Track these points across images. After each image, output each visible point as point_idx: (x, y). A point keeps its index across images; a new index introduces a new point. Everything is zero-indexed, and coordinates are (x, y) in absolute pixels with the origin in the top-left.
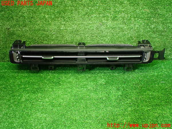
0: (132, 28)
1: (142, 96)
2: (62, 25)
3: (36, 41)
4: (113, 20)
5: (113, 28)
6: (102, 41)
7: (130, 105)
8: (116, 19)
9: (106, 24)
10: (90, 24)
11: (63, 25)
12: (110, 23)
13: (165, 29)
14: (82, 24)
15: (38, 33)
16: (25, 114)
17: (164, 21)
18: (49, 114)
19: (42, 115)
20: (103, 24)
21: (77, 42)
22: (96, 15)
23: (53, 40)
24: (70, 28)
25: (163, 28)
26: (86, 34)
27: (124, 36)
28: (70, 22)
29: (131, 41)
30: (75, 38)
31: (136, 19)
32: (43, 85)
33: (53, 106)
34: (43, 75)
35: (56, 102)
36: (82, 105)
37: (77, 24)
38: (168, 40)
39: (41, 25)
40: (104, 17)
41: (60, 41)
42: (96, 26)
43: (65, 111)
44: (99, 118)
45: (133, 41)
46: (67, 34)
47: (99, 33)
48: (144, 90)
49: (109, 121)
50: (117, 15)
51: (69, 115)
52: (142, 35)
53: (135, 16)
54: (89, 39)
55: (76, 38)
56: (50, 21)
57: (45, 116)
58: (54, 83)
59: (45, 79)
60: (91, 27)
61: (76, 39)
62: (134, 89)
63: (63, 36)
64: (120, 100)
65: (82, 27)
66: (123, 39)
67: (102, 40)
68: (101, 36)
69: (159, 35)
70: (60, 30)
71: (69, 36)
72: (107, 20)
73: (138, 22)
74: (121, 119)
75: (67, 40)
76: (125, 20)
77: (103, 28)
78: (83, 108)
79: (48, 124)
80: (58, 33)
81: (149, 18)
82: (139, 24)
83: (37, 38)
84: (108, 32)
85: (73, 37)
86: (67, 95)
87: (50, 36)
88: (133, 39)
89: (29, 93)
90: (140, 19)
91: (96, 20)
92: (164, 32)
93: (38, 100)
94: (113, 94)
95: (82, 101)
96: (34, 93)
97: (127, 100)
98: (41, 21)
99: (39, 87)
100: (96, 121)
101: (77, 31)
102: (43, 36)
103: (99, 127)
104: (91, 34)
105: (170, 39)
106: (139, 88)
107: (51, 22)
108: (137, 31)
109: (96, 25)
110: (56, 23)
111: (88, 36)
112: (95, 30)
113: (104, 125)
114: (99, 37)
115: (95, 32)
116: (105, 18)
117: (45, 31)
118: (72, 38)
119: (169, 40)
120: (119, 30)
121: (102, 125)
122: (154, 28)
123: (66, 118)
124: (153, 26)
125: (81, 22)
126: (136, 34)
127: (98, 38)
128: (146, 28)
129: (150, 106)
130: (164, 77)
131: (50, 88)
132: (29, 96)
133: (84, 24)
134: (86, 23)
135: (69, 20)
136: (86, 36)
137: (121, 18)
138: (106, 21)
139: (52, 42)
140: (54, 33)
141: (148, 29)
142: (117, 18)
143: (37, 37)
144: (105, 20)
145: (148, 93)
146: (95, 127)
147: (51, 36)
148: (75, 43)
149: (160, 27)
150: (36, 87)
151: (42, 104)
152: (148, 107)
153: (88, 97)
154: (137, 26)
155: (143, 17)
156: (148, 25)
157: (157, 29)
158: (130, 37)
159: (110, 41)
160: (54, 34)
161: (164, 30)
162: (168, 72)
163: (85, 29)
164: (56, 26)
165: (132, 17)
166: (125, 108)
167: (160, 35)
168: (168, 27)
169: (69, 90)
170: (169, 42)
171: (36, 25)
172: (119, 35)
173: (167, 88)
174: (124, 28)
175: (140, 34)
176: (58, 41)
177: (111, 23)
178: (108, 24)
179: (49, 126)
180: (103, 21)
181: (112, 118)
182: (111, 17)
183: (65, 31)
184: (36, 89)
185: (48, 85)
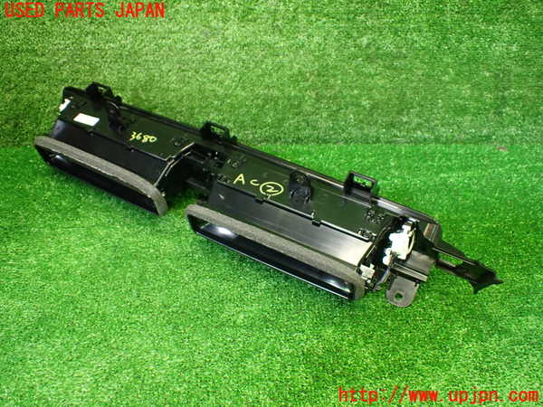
0: (303, 45)
2: (86, 35)
3: (13, 85)
4: (242, 19)
5: (245, 45)
6: (214, 86)
8: (250, 17)
9: (223, 31)
10: (174, 32)
11: (90, 36)
12: (233, 30)
13: (404, 51)
14: (148, 31)
15: (14, 58)
17: (399, 25)
19: (11, 301)
20: (213, 32)
21: (137, 87)
22: (188, 6)
24: (112, 45)
25: (397, 47)
26: (162, 62)
27: (279, 69)
28: (111, 28)
29: (302, 84)
30: (130, 74)
31: (313, 18)
32: (26, 218)
33: (47, 278)
34: (30, 188)
35: (58, 265)
36: (128, 275)
37: (133, 32)
38: (412, 82)
39: (22, 36)
40: (215, 10)
42: (194, 38)
43: (79, 292)
44: (170, 310)
45: (307, 84)
46: (106, 62)
47: (203, 60)
50: (252, 6)
51: (89, 301)
52: (335, 68)
53: (310, 9)
54: (175, 77)
55: (134, 75)
56: (48, 23)
58: (59, 211)
59: (35, 201)
60: (176, 43)
61: (133, 78)
63: (93, 70)
65: (149, 42)
66: (275, 80)
67: (213, 82)
68: (211, 69)
69: (384, 66)
70: (83, 50)
71: (113, 69)
72: (225, 21)
73: (318, 28)
74: (233, 312)
76: (278, 20)
77: (213, 43)
79: (26, 328)
80: (77, 60)
81: (351, 16)
82: (324, 34)
83: (13, 75)
84: (230, 57)
85: (123, 71)
86: (92, 248)
87: (52, 68)
88: (307, 80)
90: (324, 20)
91: (191, 20)
92: (398, 58)
93: (5, 261)
95: (134, 263)
98: (19, 25)
101: (135, 52)
102: (32, 68)
104: (179, 63)
105: (420, 80)
107: (52, 25)
109: (192, 36)
110: (68, 30)
111: (169, 68)
112: (189, 51)
113: (181, 328)
114: (205, 74)
116: (219, 13)
117: (37, 55)
118: (120, 75)
119: (415, 84)
120: (263, 53)
121: (176, 327)
122: (368, 46)
123: (77, 310)
124: (365, 41)
125: (143, 26)
126: (316, 64)
127: (202, 75)
128: (346, 46)
131: (45, 227)
133: (154, 33)
134: (159, 30)
135: (105, 21)
136: (164, 68)
137: (265, 15)
138: (221, 24)
140: (65, 60)
141: (352, 49)
142: (255, 16)
143: (15, 72)
144: (218, 20)
147: (57, 68)
148: (131, 90)
149: (388, 44)
151: (17, 272)
153: (152, 251)
154: (316, 39)
155: (332, 10)
156: (349, 36)
157: (379, 49)
158: (296, 72)
159: (237, 86)
160: (64, 62)
161: (401, 53)
162: (404, 179)
163: (160, 47)
164: (69, 39)
165: (300, 10)
166: (252, 282)
167: (388, 68)
168: (412, 44)
169: (102, 232)
170: (416, 91)
171: (6, 34)
172: (264, 66)
174: (278, 46)
175: (327, 65)
177: (235, 28)
178: (227, 32)
179: (27, 331)
180: (212, 24)
181: (207, 309)
182: (236, 12)
183: (98, 52)
184: (6, 229)
185: (41, 216)
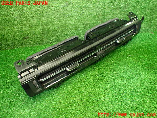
0: (98, 6)
1: (116, 72)
2: (24, 7)
6: (70, 22)
7: (108, 82)
9: (72, 3)
10: (56, 4)
11: (26, 7)
12: (76, 2)
16: (6, 114)
18: (32, 108)
19: (24, 111)
20: (69, 3)
21: (43, 24)
23: (16, 25)
24: (34, 10)
25: (125, 4)
26: (52, 15)
27: (90, 14)
29: (97, 19)
41: (24, 25)
42: (63, 6)
43: (49, 102)
44: (83, 102)
46: (31, 16)
47: (66, 13)
48: (116, 65)
49: (94, 102)
51: (54, 104)
52: (107, 12)
54: (56, 20)
57: (28, 111)
60: (57, 8)
61: (42, 21)
62: (108, 66)
63: (27, 20)
64: (98, 80)
65: (47, 8)
66: (89, 18)
67: (69, 20)
68: (68, 16)
69: (121, 11)
70: (23, 13)
71: (34, 19)
74: (104, 98)
75: (32, 24)
77: (69, 7)
78: (66, 94)
80: (21, 17)
82: (104, 2)
84: (75, 12)
85: (38, 19)
87: (12, 20)
88: (99, 17)
89: (2, 89)
93: (15, 95)
94: (90, 74)
96: (8, 88)
97: (104, 78)
99: (12, 80)
100: (82, 105)
101: (43, 12)
102: (4, 21)
103: (86, 110)
104: (58, 15)
106: (112, 64)
108: (102, 8)
111: (54, 17)
112: (61, 10)
113: (90, 107)
114: (66, 18)
115: (61, 12)
117: (5, 16)
118: (37, 21)
120: (85, 9)
121: (88, 107)
122: (117, 5)
123: (51, 109)
124: (116, 3)
126: (102, 12)
128: (110, 5)
129: (125, 80)
130: (130, 50)
132: (3, 93)
134: (51, 3)
136: (52, 17)
139: (16, 27)
141: (112, 6)
145: (120, 68)
146: (83, 112)
148: (41, 26)
149: (123, 4)
150: (9, 80)
151: (22, 99)
152: (123, 82)
154: (101, 4)
156: (112, 2)
157: (120, 6)
158: (95, 15)
159: (77, 21)
160: (16, 18)
161: (126, 6)
162: (132, 46)
163: (51, 9)
164: (18, 9)
166: (105, 86)
168: (129, 4)
172: (85, 14)
173: (134, 61)
174: (90, 6)
175: (105, 12)
176: (23, 25)
178: (74, 3)
183: (29, 13)
184: (10, 83)
